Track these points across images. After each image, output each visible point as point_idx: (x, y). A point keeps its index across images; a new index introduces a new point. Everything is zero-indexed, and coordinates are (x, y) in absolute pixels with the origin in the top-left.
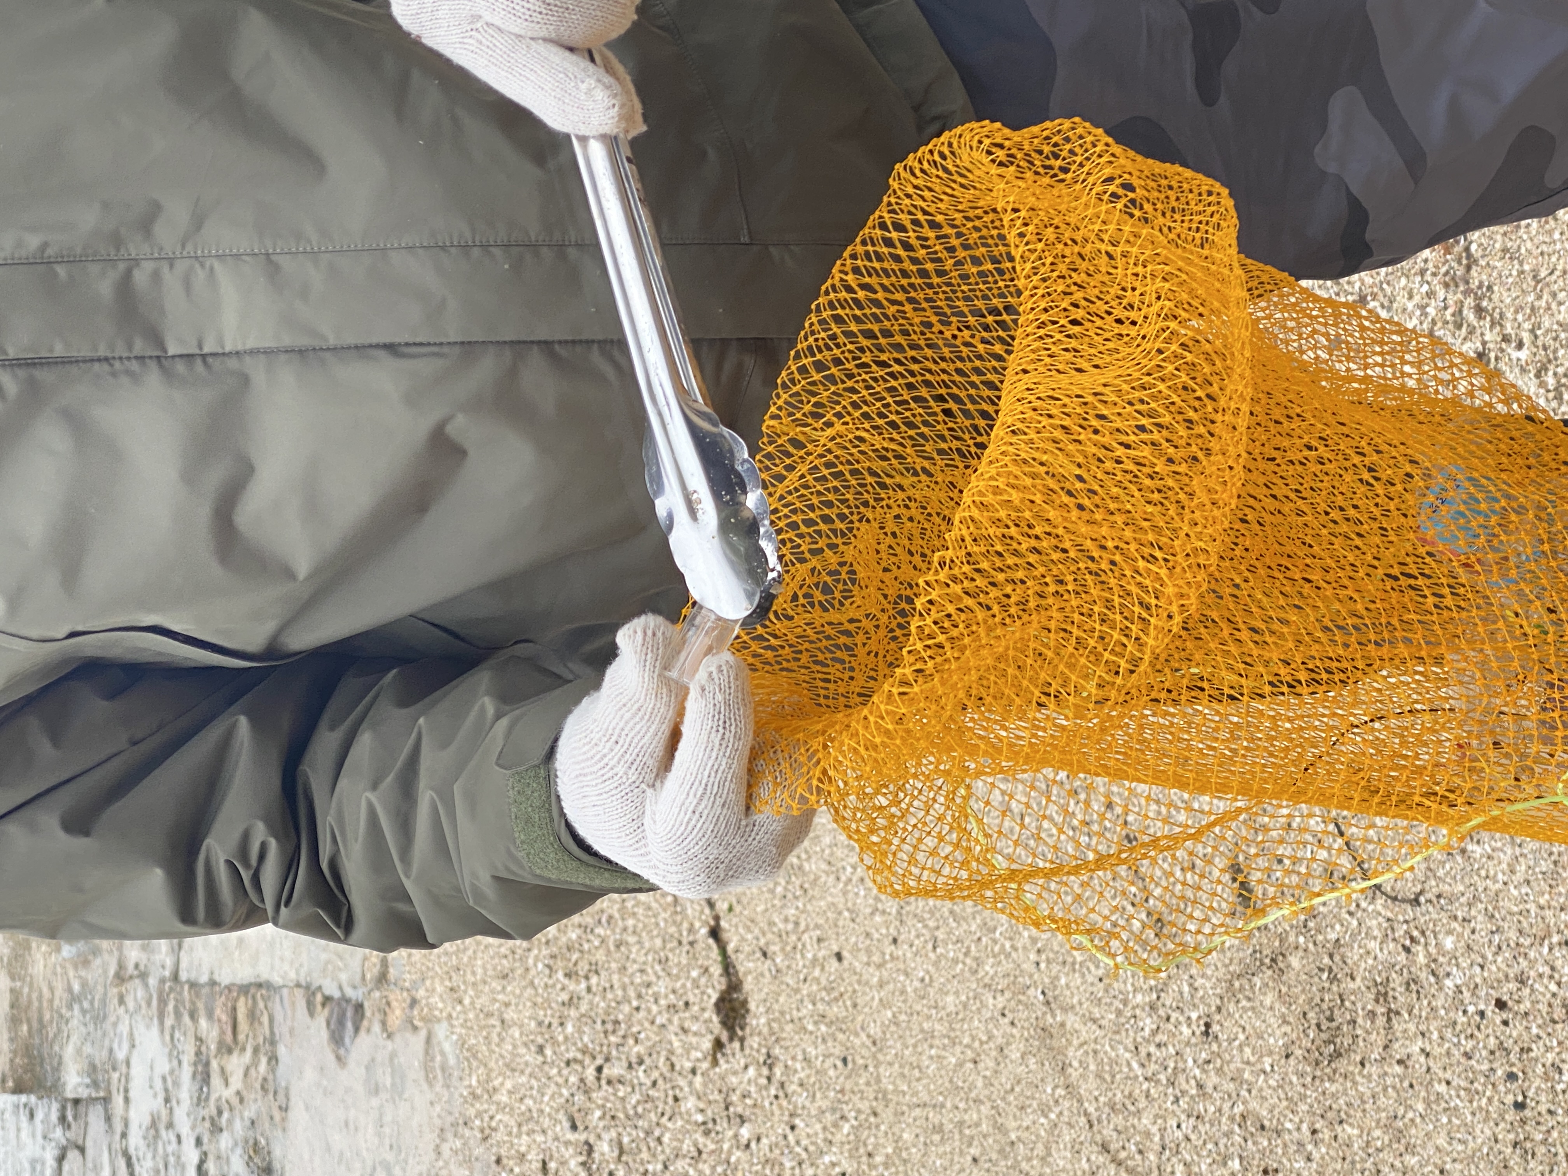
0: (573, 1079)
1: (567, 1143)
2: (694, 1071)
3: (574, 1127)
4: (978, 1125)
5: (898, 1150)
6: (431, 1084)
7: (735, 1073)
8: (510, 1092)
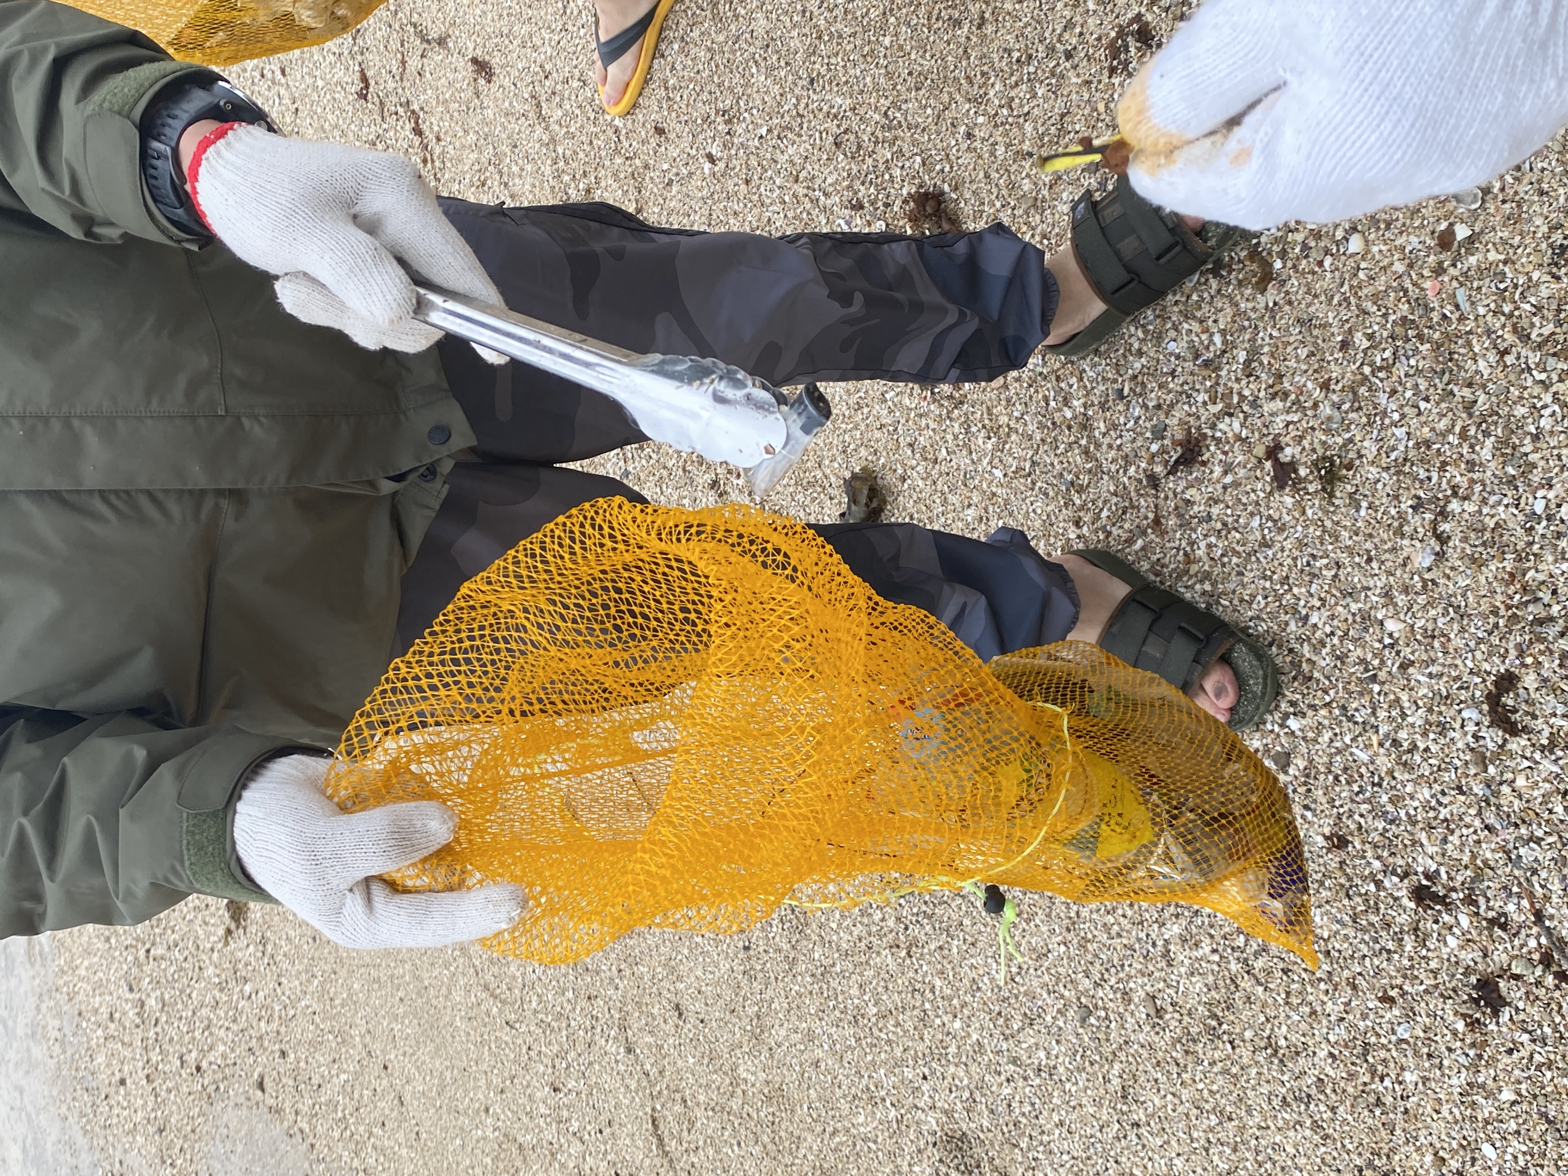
0: (130, 958)
1: (127, 1001)
2: (212, 950)
3: (131, 990)
4: (403, 976)
5: (350, 996)
6: (32, 965)
7: (240, 950)
8: (87, 968)
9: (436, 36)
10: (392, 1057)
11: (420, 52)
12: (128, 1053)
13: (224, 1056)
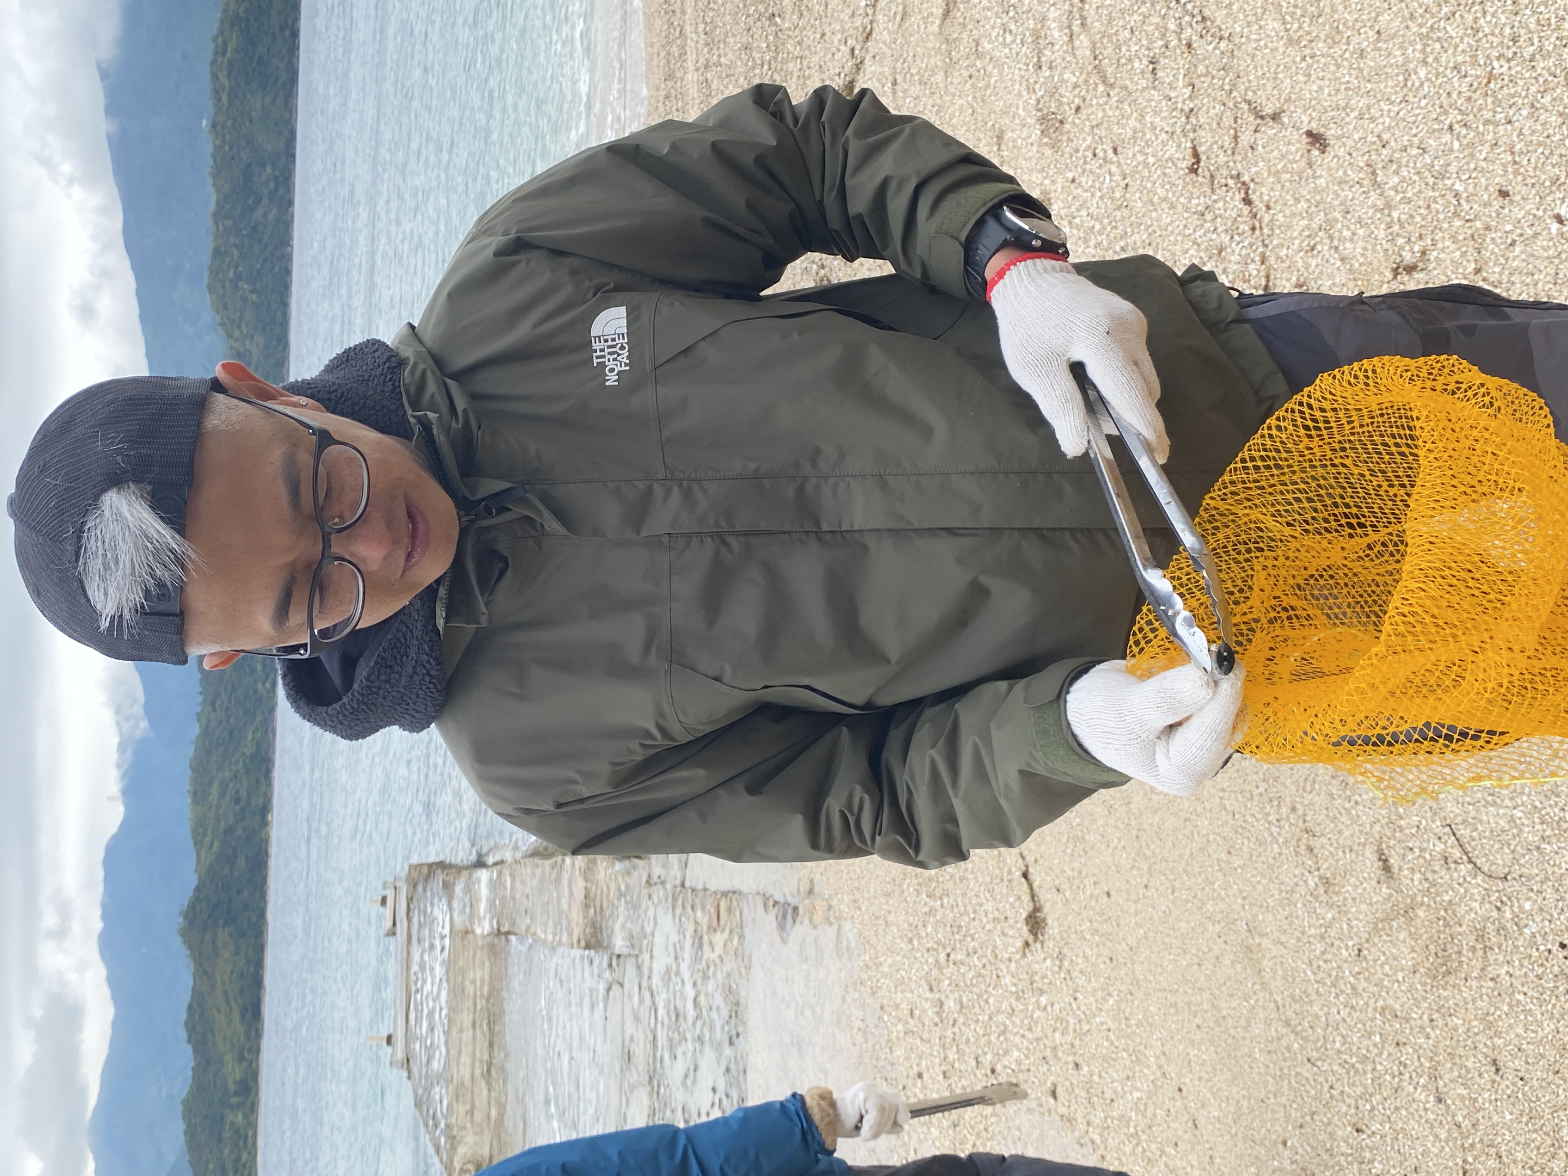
0: (931, 960)
1: (927, 1000)
2: (1010, 960)
3: (931, 989)
4: (1200, 1004)
5: (1146, 1017)
6: (839, 958)
7: (1037, 962)
8: (890, 966)
9: (1270, 112)
10: (1187, 1080)
11: (1253, 128)
12: (925, 1048)
13: (1018, 1062)
